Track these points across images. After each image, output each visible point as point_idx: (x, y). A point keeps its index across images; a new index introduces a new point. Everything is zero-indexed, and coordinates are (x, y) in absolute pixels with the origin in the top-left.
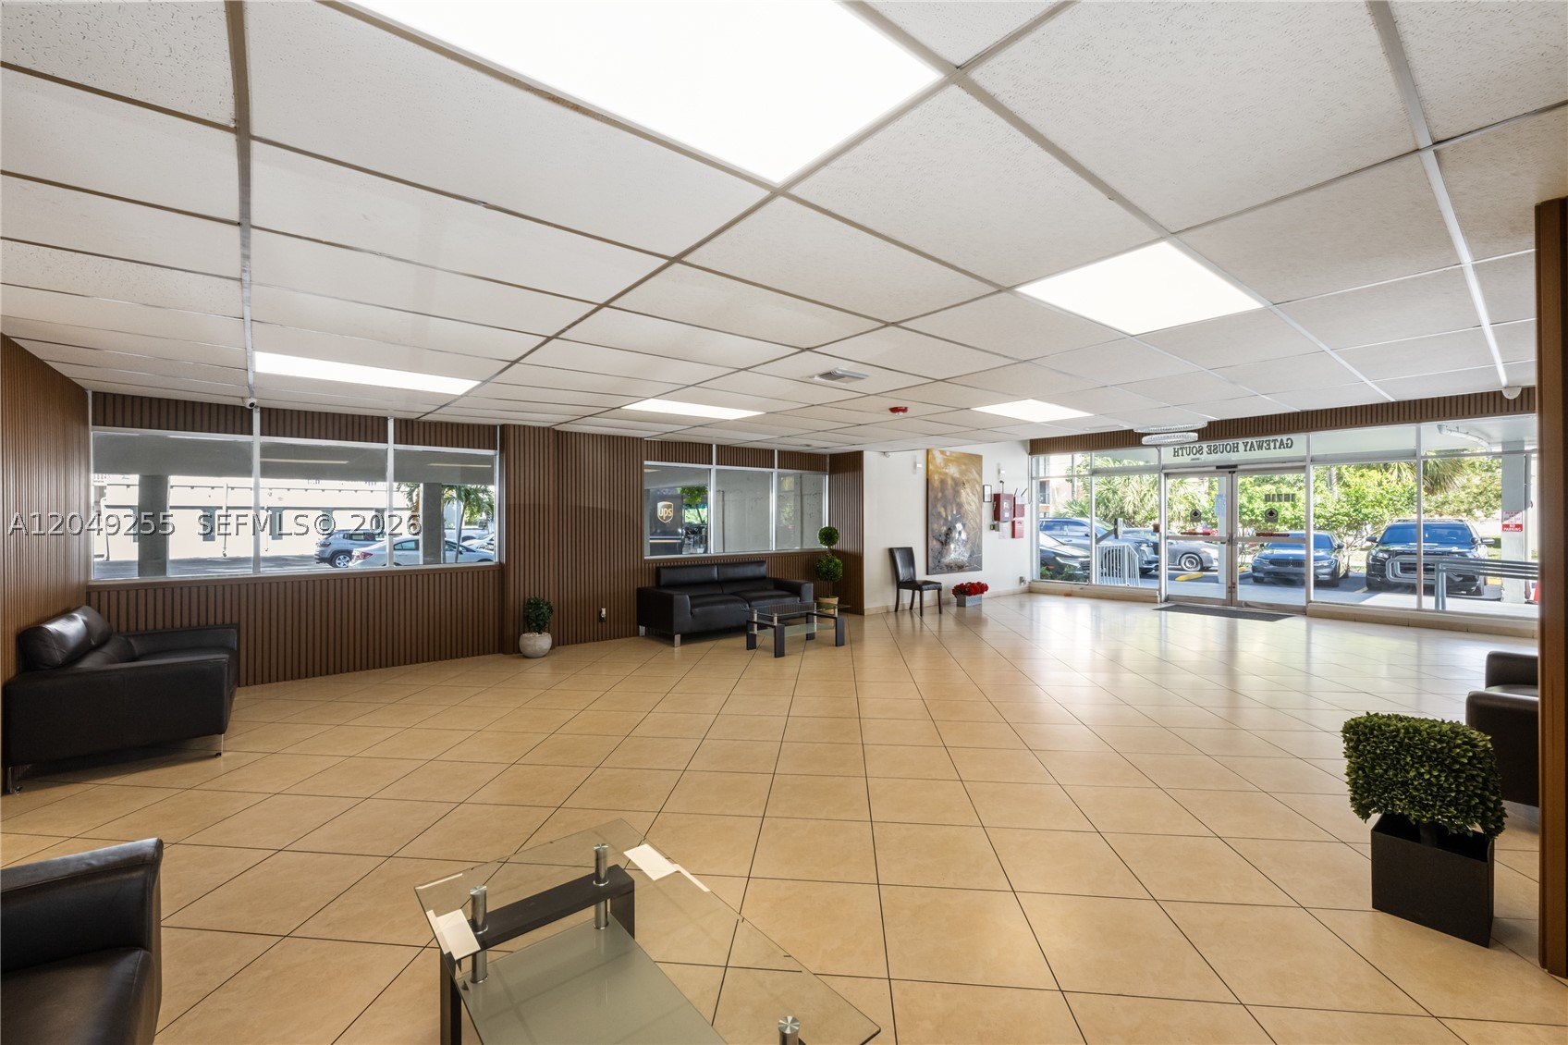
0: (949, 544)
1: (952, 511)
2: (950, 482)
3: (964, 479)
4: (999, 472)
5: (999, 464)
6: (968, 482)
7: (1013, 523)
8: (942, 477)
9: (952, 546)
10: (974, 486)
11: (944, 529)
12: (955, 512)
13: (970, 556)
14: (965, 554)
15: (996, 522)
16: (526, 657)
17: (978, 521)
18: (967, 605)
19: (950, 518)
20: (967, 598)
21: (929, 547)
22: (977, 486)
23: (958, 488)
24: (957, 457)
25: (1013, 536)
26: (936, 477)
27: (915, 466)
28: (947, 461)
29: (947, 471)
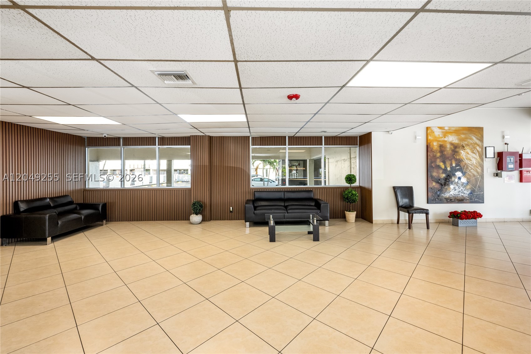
0: (448, 185)
1: (451, 164)
2: (448, 146)
3: (464, 143)
4: (503, 137)
5: (503, 132)
6: (467, 145)
7: (521, 172)
8: (441, 143)
9: (452, 187)
10: (475, 148)
11: (444, 176)
12: (454, 165)
13: (471, 193)
14: (465, 192)
15: (499, 171)
16: (191, 223)
17: (479, 171)
18: (459, 225)
19: (449, 169)
20: (460, 221)
21: (429, 187)
22: (478, 148)
23: (457, 150)
24: (456, 130)
25: (521, 180)
26: (435, 144)
27: (416, 138)
28: (445, 134)
29: (446, 139)
